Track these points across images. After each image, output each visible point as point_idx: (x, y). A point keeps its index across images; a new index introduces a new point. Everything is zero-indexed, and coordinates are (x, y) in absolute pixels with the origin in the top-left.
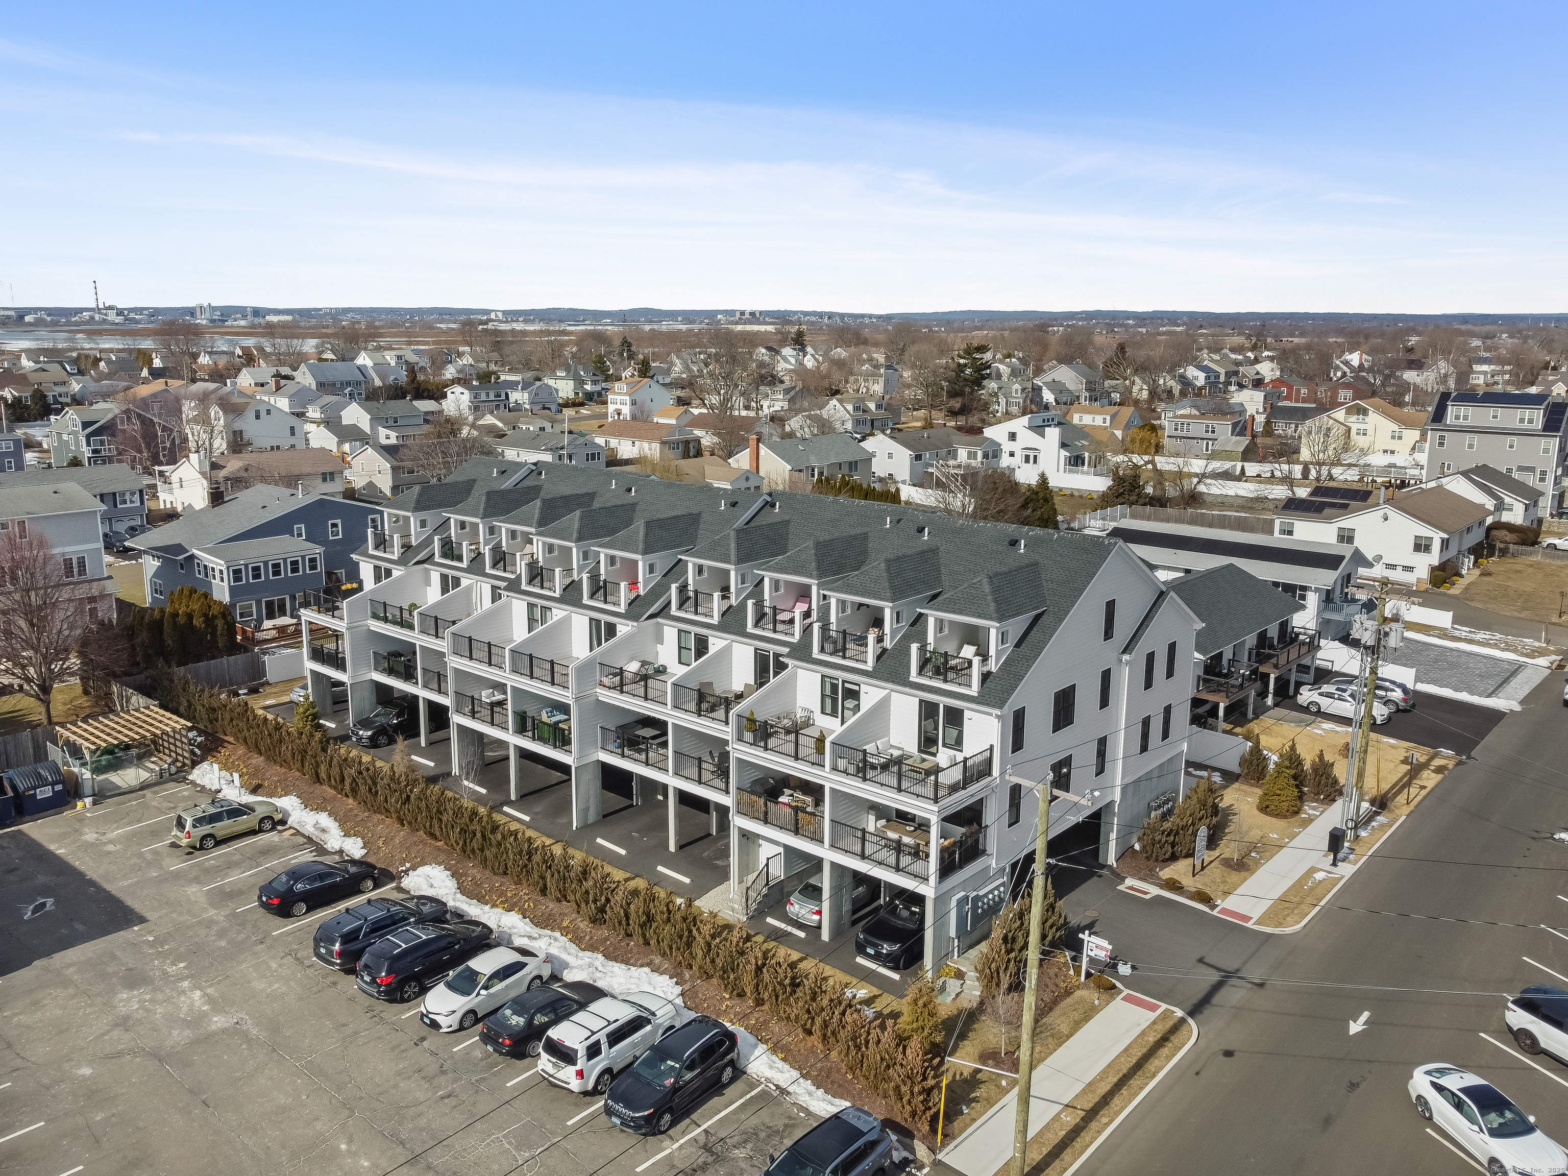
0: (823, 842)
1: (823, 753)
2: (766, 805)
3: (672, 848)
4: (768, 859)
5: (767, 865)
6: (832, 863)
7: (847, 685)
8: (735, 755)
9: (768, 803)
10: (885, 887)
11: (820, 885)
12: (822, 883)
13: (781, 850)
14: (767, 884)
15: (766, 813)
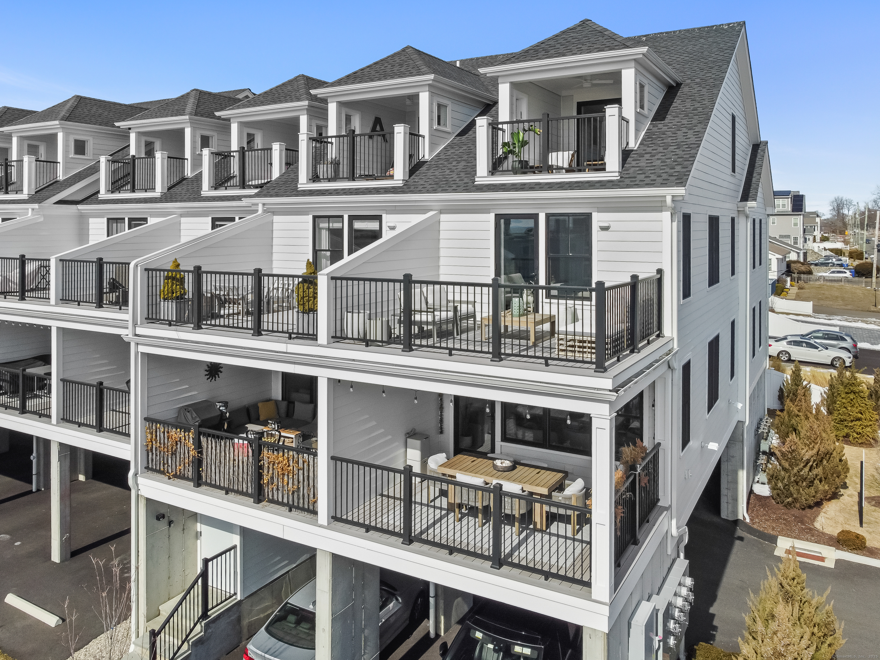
0: (315, 513)
1: (313, 310)
2: (199, 446)
3: (56, 557)
4: (206, 562)
5: (204, 575)
6: (336, 559)
7: (358, 225)
8: (142, 349)
9: (203, 440)
10: (436, 596)
11: (310, 608)
12: (314, 603)
13: (236, 540)
14: (205, 615)
15: (198, 463)
